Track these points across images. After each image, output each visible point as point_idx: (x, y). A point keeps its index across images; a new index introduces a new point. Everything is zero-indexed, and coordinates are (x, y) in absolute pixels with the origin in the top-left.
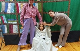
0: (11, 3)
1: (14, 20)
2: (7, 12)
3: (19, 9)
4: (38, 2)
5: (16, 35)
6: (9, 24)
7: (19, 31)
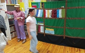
0: (40, 10)
1: (42, 23)
2: (38, 16)
3: (46, 14)
4: (62, 8)
5: (42, 34)
6: (38, 25)
7: (44, 31)
